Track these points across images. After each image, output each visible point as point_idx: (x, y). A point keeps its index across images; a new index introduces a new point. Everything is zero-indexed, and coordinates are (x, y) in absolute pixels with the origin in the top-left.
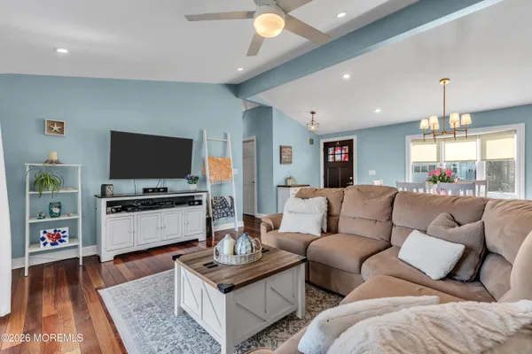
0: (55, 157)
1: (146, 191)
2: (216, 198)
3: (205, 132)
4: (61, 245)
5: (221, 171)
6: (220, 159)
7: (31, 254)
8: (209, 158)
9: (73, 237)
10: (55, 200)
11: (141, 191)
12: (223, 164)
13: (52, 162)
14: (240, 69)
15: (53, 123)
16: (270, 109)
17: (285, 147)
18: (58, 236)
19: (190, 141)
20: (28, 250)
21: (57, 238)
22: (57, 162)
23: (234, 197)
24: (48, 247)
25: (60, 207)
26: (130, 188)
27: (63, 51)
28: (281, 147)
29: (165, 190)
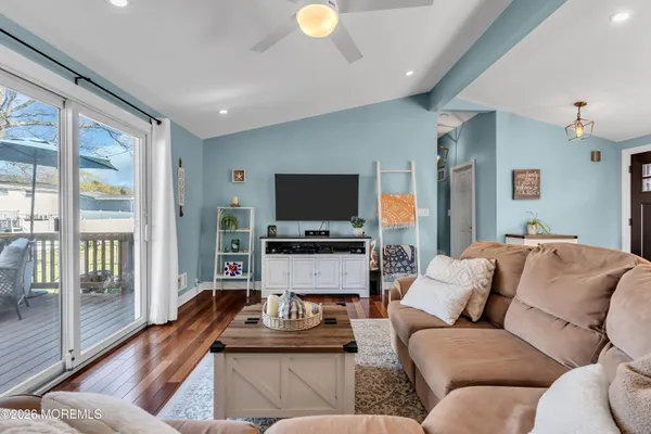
0: (236, 202)
1: (307, 233)
2: (389, 247)
3: (378, 163)
4: (237, 276)
5: (399, 211)
6: (398, 197)
7: (218, 280)
8: (382, 196)
9: (245, 271)
10: (235, 238)
11: (303, 233)
12: (405, 203)
13: (233, 205)
14: (410, 73)
15: (236, 172)
16: (492, 114)
17: (524, 172)
18: (236, 269)
19: (355, 178)
20: (216, 276)
21: (235, 270)
22: (238, 206)
23: (417, 246)
24: (229, 276)
25: (238, 244)
26: (295, 229)
27: (223, 112)
28: (514, 174)
29: (327, 233)
